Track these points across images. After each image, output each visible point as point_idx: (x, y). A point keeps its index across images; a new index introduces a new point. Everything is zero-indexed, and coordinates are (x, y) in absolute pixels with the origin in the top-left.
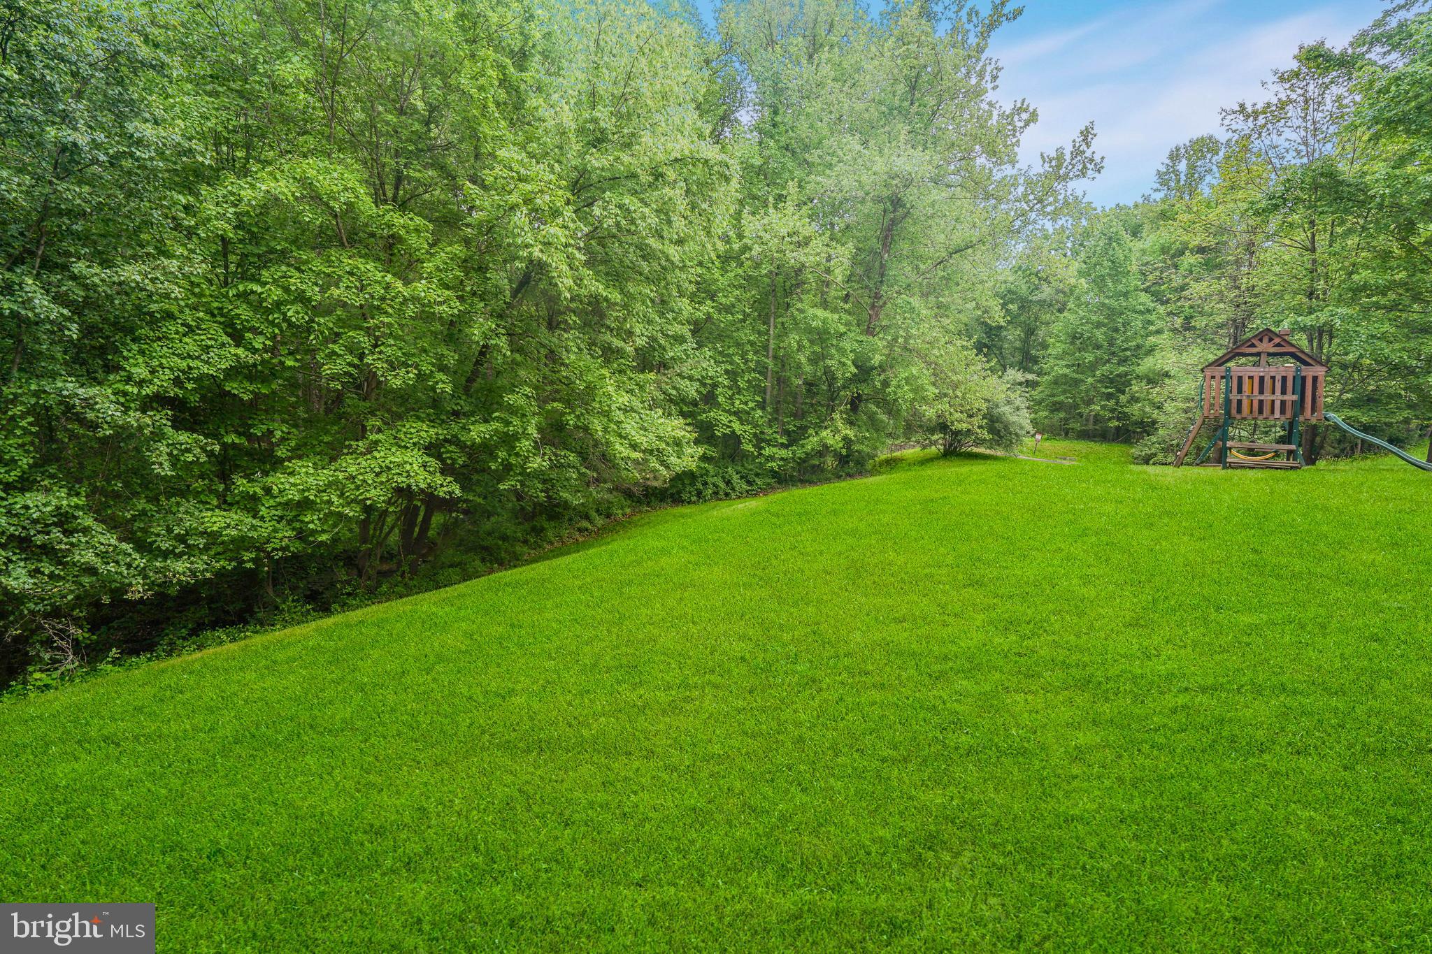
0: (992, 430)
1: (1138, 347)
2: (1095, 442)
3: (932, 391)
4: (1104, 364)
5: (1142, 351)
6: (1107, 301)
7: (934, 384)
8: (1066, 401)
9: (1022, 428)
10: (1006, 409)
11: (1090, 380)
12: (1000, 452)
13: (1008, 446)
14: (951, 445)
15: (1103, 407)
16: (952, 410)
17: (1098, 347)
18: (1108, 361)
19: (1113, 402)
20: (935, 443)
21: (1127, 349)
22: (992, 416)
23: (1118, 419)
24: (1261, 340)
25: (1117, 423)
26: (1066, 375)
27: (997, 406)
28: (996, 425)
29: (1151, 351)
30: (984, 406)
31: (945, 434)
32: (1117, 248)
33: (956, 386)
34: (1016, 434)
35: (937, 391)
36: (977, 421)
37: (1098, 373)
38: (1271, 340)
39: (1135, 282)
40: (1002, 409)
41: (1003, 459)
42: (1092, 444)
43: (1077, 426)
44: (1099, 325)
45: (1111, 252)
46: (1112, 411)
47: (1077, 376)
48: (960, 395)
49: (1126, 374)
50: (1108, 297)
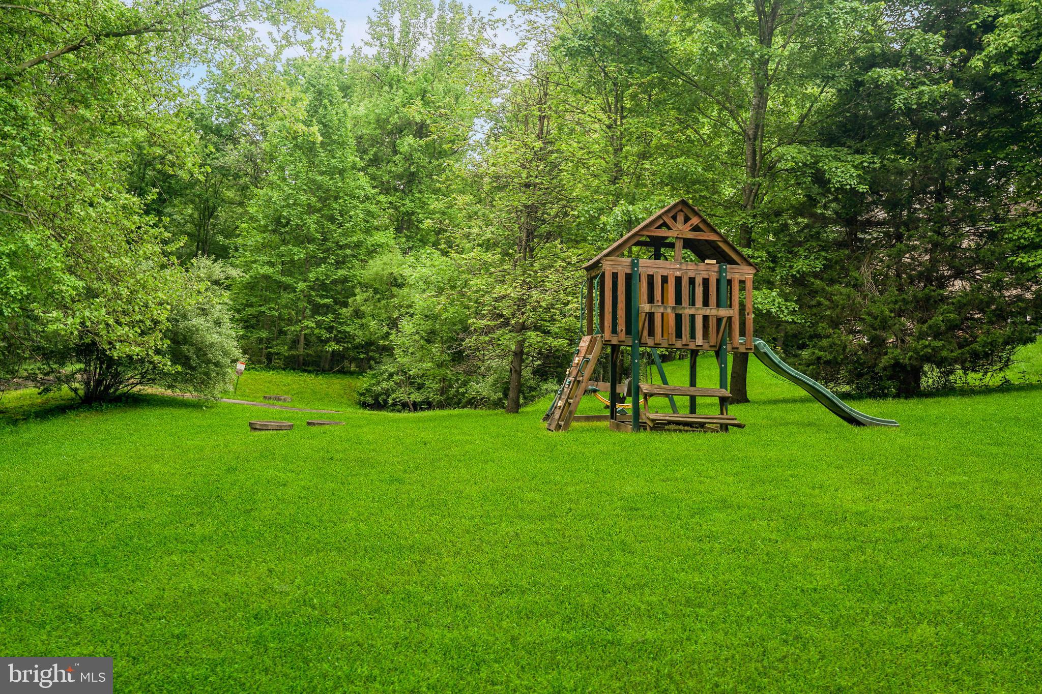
0: (177, 357)
1: (358, 245)
2: (309, 372)
3: (70, 284)
4: (319, 265)
5: (363, 251)
6: (319, 178)
7: (71, 270)
8: (268, 313)
9: (226, 353)
10: (198, 322)
11: (301, 285)
12: (189, 395)
13: (205, 382)
14: (99, 383)
15: (319, 324)
16: (111, 321)
17: (311, 240)
18: (323, 261)
19: (331, 316)
20: (69, 378)
21: (347, 246)
22: (176, 334)
23: (338, 342)
24: (674, 218)
25: (336, 347)
26: (266, 277)
27: (185, 317)
28: (184, 348)
29: (373, 252)
30: (163, 316)
31: (88, 363)
32: (329, 108)
33: (115, 278)
34: (217, 364)
35: (81, 284)
36: (155, 340)
37: (312, 276)
38: (687, 219)
39: (352, 158)
40: (195, 322)
41: (195, 406)
42: (305, 376)
43: (284, 350)
44: (311, 210)
45: (321, 111)
46: (330, 329)
47: (284, 279)
48: (125, 292)
49: (345, 280)
50: (322, 173)
